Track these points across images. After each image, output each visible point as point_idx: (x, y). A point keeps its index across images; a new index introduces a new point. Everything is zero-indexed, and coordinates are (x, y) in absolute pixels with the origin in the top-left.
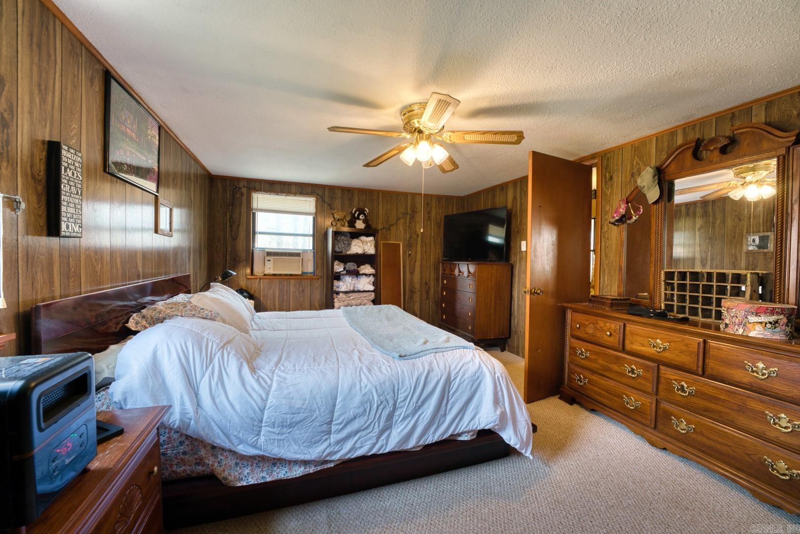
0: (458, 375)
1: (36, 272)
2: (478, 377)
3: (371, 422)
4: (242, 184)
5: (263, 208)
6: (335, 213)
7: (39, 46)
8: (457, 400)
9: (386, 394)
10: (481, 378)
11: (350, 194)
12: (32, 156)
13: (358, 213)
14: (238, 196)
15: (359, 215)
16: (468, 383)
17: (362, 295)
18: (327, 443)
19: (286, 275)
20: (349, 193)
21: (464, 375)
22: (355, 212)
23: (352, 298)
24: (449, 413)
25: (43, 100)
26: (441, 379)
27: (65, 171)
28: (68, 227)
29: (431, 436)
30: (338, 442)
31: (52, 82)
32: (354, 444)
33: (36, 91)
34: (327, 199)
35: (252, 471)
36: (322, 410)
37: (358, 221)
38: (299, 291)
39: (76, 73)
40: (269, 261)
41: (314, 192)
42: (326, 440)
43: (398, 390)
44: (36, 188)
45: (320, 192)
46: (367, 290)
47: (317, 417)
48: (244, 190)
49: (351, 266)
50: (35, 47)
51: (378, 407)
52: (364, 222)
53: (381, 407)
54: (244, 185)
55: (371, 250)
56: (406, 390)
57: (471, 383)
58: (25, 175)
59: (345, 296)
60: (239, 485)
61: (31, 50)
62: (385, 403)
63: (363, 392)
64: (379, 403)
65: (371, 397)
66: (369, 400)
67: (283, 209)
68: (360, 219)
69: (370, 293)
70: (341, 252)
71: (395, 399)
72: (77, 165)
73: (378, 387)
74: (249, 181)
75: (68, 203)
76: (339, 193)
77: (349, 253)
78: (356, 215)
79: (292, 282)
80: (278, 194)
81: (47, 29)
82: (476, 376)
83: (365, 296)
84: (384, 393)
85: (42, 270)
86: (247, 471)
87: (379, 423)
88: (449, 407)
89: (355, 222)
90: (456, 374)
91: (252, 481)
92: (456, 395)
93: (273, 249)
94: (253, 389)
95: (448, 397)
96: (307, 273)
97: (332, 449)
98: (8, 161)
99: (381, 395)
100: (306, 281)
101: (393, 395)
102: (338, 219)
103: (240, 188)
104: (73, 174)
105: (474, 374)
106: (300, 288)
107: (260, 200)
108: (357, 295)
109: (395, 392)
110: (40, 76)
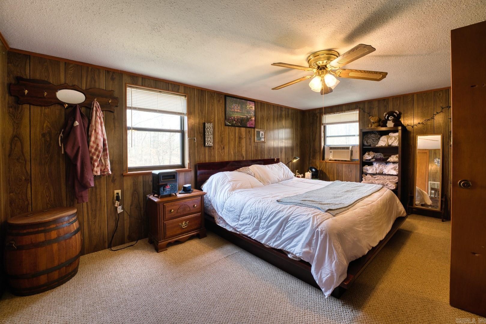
0: (293, 219)
1: (200, 155)
2: (304, 225)
3: (251, 223)
4: (317, 112)
5: (329, 122)
6: (371, 118)
7: (201, 101)
8: (288, 232)
9: (258, 213)
10: (306, 227)
11: (385, 103)
12: (199, 127)
13: (387, 115)
14: (315, 118)
15: (388, 117)
16: (297, 225)
17: (386, 177)
18: (237, 223)
19: (342, 161)
20: (384, 101)
21: (296, 220)
22: (386, 115)
23: (376, 179)
24: (283, 236)
25: (202, 113)
26: (283, 217)
27: (207, 129)
28: (208, 144)
29: (272, 244)
30: (241, 225)
31: (205, 108)
32: (245, 229)
33: (200, 112)
34: (366, 110)
35: (223, 223)
36: (238, 210)
37: (388, 122)
38: (348, 171)
39: (213, 101)
40: (331, 152)
41: (358, 107)
42: (237, 222)
43: (263, 214)
44: (200, 135)
45: (362, 106)
46: (391, 174)
47: (236, 212)
48: (318, 115)
49: (380, 155)
50: (200, 102)
51: (254, 218)
52: (393, 122)
53: (255, 218)
54: (318, 112)
55: (396, 143)
56: (266, 215)
57: (298, 226)
58: (197, 133)
59: (371, 177)
60: (218, 224)
61: (198, 103)
62: (256, 217)
63: (251, 209)
64: (254, 216)
65: (252, 213)
66: (251, 213)
67: (340, 121)
68: (389, 120)
69: (394, 177)
70: (370, 146)
71: (261, 217)
72: (211, 127)
73: (256, 209)
74: (321, 109)
75: (208, 137)
76: (376, 104)
77: (376, 146)
78: (386, 118)
79: (344, 165)
80: (334, 113)
81: (203, 95)
82: (303, 224)
83: (389, 178)
84: (257, 212)
85: (202, 155)
86: (221, 222)
87: (253, 224)
88: (283, 234)
89: (387, 123)
90: (292, 218)
91: (220, 225)
92: (288, 229)
93: (335, 145)
94: (225, 196)
95: (284, 228)
96: (355, 160)
97: (238, 226)
98: (193, 131)
99: (256, 213)
100: (353, 165)
101: (260, 215)
102: (373, 123)
103: (316, 114)
104: (209, 130)
105: (302, 222)
106: (349, 169)
107: (327, 118)
108: (382, 177)
109: (262, 214)
110: (201, 108)
